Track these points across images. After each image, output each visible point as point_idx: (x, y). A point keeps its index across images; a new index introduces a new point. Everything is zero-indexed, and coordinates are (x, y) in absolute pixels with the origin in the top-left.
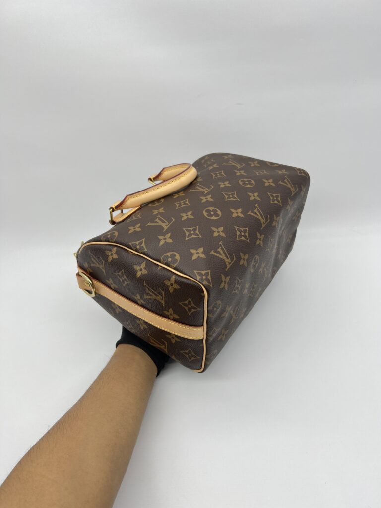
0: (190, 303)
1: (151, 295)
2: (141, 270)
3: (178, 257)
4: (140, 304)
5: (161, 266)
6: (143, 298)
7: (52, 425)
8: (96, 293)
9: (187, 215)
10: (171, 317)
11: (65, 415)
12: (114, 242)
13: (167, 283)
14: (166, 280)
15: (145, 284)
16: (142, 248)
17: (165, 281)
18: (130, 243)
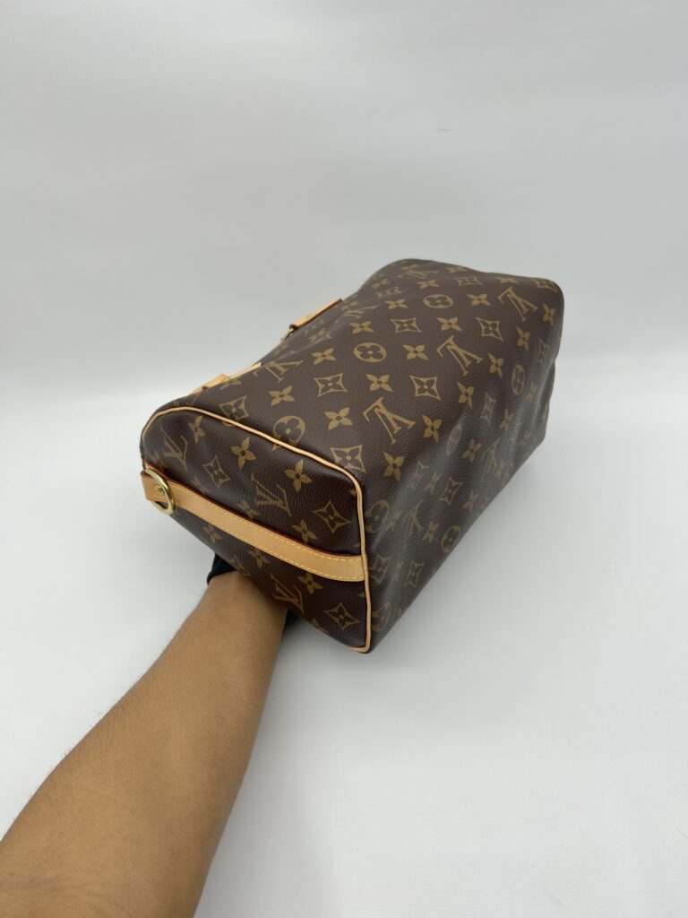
0: (330, 511)
1: (265, 499)
2: (244, 453)
3: (302, 426)
4: (251, 517)
5: (278, 445)
6: (253, 506)
7: (106, 712)
8: (174, 507)
9: (324, 356)
10: (305, 537)
11: (127, 695)
12: (195, 407)
13: (290, 474)
14: (286, 469)
15: (253, 478)
16: (240, 412)
17: (286, 472)
18: (221, 406)
